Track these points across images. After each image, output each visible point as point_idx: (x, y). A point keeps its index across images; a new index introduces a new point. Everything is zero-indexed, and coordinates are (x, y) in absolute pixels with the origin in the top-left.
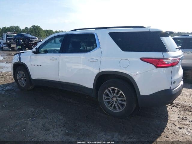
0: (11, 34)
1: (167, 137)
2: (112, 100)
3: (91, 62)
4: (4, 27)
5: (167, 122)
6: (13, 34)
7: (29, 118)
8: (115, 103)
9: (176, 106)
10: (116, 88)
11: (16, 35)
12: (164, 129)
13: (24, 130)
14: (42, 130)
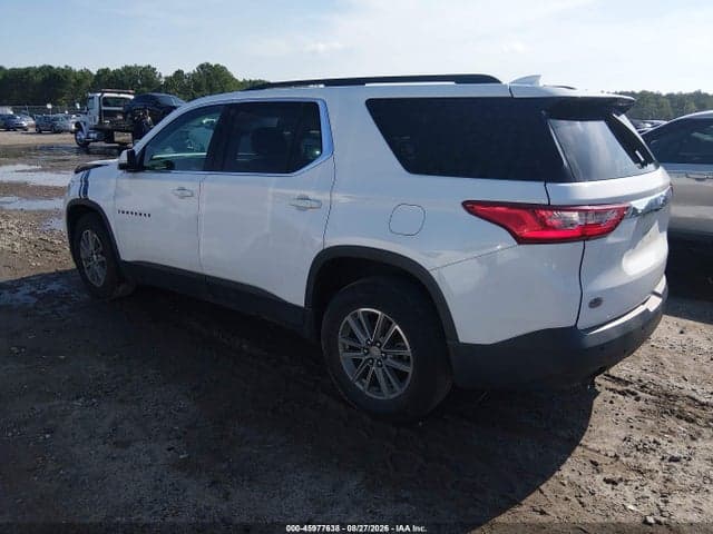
0: (116, 95)
1: (542, 513)
2: (366, 354)
3: (299, 208)
4: (103, 70)
5: (569, 453)
6: (122, 95)
7: (78, 398)
8: (378, 366)
9: (633, 394)
10: (380, 313)
11: (132, 97)
12: (545, 479)
13: (47, 436)
14: (105, 443)
